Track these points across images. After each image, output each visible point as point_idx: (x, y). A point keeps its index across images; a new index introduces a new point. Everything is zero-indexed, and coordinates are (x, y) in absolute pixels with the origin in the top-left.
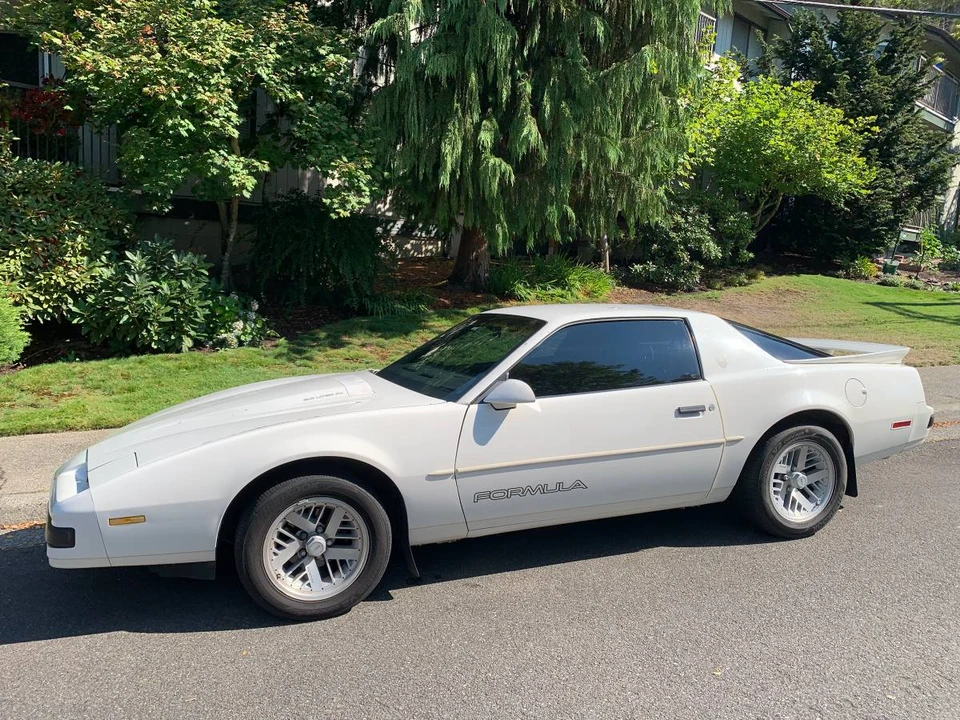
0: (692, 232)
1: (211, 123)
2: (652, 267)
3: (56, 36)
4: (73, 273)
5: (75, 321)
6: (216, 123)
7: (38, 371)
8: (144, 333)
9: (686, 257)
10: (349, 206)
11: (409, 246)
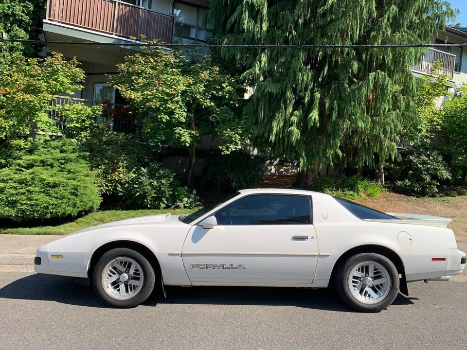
0: (431, 165)
1: (174, 116)
2: (407, 182)
3: (119, 86)
4: (121, 175)
5: (120, 194)
6: (177, 116)
7: (104, 213)
8: (146, 201)
9: (428, 178)
10: (230, 150)
11: (283, 170)
